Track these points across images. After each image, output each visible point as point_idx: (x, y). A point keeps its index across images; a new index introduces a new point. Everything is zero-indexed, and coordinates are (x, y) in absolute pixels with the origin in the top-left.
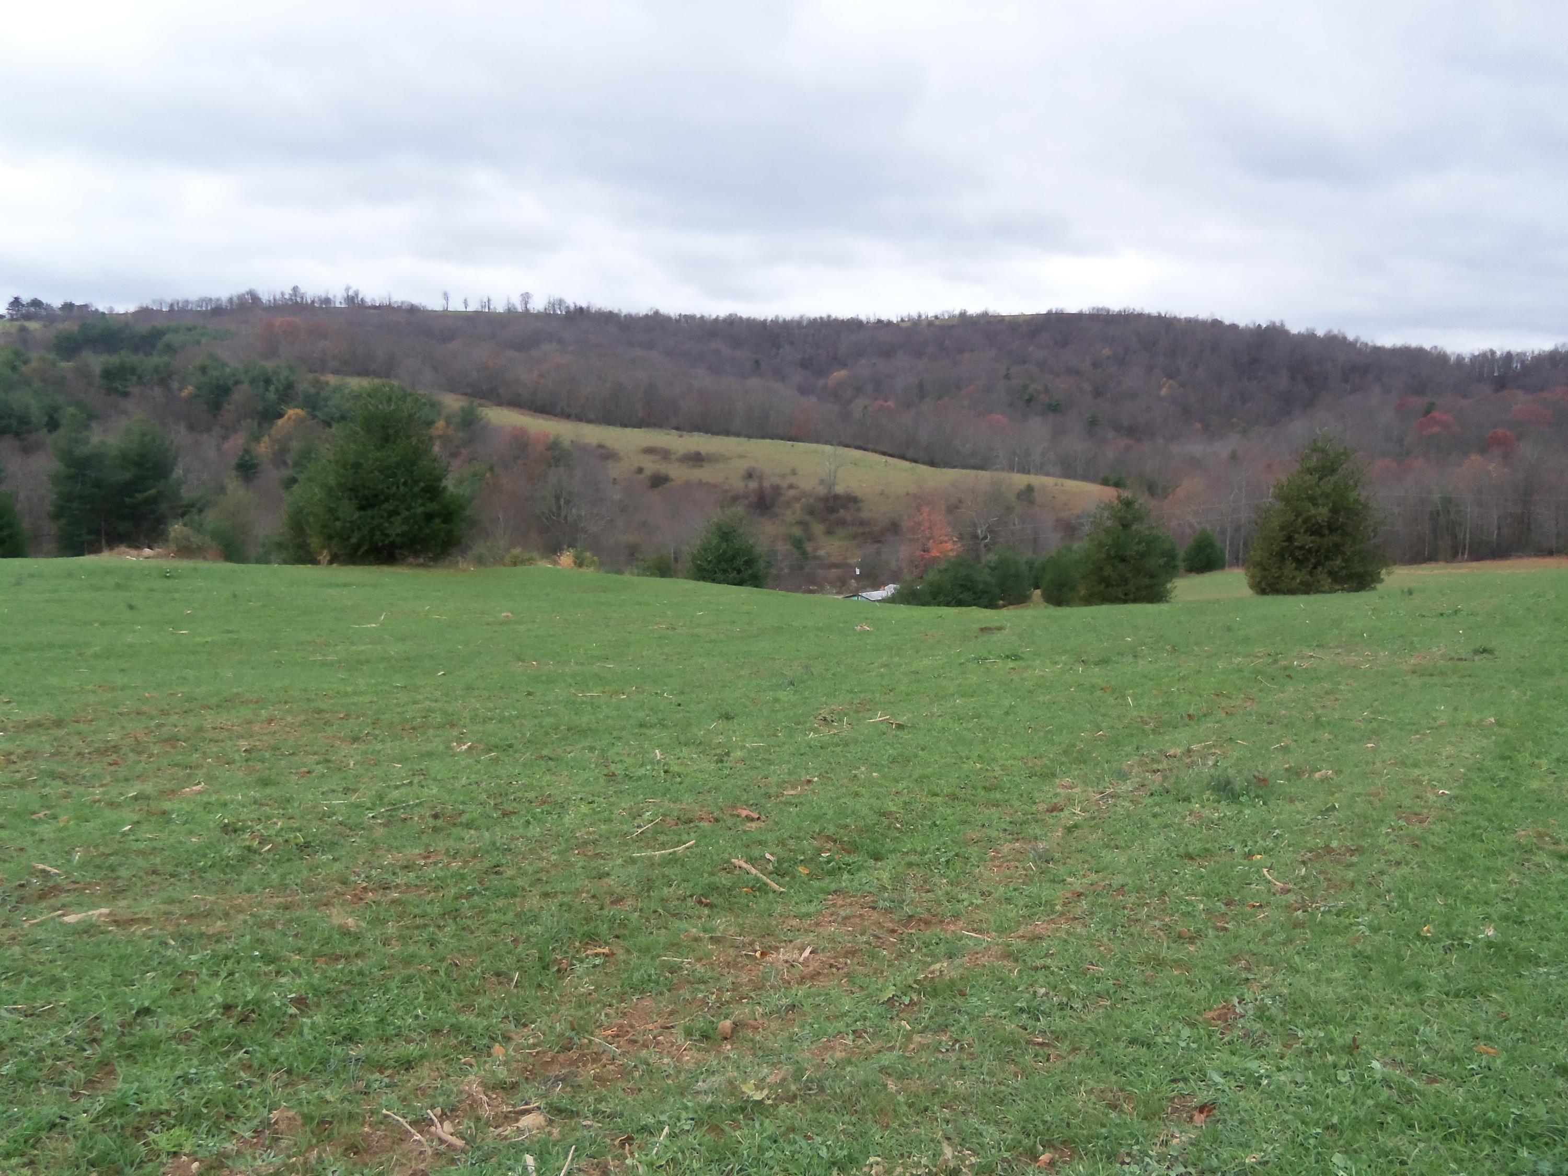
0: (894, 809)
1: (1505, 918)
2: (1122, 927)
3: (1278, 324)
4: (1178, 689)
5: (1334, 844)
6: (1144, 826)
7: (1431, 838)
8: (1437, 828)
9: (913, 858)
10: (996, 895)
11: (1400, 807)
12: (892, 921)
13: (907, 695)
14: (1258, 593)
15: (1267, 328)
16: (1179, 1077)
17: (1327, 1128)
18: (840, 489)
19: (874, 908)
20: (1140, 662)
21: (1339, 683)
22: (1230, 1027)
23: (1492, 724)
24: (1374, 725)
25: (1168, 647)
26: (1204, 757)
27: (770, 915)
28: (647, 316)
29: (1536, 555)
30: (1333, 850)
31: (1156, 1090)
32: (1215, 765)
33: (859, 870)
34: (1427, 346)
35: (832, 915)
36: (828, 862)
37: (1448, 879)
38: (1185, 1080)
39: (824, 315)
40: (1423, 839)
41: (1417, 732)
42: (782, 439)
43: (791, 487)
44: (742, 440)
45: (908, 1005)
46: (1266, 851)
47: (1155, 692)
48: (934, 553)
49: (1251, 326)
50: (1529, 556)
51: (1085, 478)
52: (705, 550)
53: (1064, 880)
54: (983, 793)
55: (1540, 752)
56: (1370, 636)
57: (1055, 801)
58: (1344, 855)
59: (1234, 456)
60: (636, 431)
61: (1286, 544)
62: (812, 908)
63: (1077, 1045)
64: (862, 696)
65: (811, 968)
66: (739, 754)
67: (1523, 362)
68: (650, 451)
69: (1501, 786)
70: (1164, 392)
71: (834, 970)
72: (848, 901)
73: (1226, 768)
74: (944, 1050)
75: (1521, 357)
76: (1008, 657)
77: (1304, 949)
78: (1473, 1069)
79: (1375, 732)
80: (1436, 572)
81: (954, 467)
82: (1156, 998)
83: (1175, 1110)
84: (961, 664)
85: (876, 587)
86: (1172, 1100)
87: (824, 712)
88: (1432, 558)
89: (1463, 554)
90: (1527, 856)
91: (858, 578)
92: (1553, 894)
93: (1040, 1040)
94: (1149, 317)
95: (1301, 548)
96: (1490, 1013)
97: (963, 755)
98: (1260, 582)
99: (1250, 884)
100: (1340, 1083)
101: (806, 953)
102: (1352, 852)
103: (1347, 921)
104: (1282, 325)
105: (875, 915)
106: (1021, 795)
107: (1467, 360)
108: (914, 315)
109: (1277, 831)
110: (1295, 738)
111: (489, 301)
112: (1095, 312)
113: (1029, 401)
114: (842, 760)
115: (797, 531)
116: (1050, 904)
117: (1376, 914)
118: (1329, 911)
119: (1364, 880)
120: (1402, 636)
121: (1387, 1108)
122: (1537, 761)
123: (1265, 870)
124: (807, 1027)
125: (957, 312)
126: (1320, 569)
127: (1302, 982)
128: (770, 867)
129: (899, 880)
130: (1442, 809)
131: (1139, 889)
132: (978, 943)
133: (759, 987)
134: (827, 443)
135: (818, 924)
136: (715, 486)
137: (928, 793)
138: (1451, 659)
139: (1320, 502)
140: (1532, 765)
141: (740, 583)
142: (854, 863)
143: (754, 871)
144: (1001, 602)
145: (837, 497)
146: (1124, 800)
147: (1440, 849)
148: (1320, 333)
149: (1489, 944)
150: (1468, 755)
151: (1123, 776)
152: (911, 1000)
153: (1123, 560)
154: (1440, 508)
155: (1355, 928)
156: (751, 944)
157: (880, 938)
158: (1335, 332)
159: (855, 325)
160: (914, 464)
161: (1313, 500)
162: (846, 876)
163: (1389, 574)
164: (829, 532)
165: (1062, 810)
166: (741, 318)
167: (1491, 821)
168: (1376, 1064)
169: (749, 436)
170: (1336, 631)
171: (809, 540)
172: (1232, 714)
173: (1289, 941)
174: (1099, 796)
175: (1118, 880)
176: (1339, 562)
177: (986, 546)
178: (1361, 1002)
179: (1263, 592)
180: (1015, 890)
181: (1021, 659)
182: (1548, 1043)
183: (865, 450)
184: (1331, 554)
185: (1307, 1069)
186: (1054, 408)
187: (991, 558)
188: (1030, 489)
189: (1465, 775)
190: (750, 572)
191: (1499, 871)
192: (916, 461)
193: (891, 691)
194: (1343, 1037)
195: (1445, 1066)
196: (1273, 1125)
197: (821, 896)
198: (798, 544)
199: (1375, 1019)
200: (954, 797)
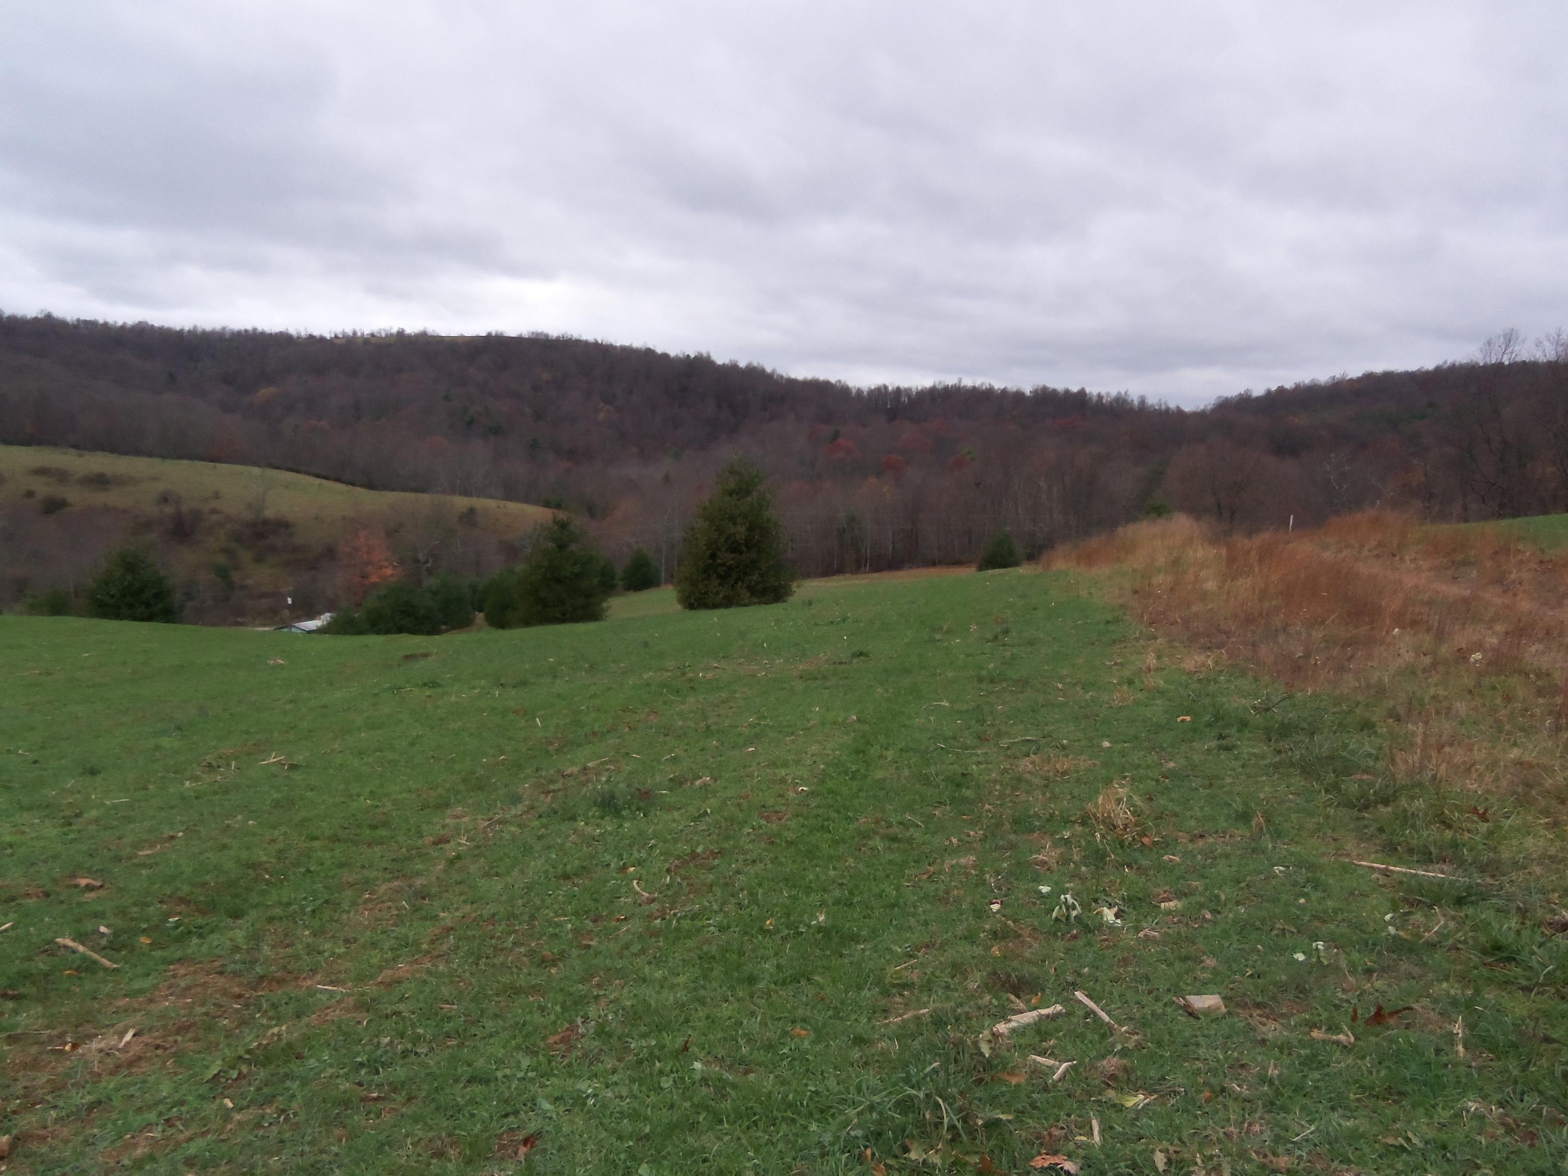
0: (264, 859)
1: (837, 902)
2: (487, 958)
3: (705, 355)
4: (588, 708)
5: (700, 850)
6: (527, 850)
7: (786, 833)
8: (793, 824)
9: (278, 911)
10: (362, 941)
11: (764, 806)
12: (240, 985)
13: (310, 731)
14: (686, 608)
15: (695, 357)
16: (509, 1110)
17: (639, 1139)
18: (269, 513)
19: (221, 973)
20: (558, 681)
21: (735, 692)
22: (571, 1048)
23: (854, 721)
24: (757, 730)
25: (586, 666)
26: (598, 774)
27: (95, 998)
28: (36, 319)
29: (923, 566)
30: (698, 855)
31: (485, 1129)
32: (608, 781)
33: (212, 932)
34: (833, 380)
35: (169, 988)
36: (177, 927)
37: (795, 871)
38: (516, 1113)
39: (249, 328)
40: (779, 835)
41: (792, 734)
42: (202, 459)
43: (214, 511)
44: (156, 461)
45: (236, 1080)
46: (639, 863)
47: (565, 712)
48: (374, 579)
49: (681, 356)
50: (918, 567)
51: (527, 500)
52: (107, 584)
53: (437, 916)
54: (368, 832)
55: (888, 744)
56: (769, 645)
57: (442, 832)
58: (708, 858)
59: (667, 479)
60: (23, 449)
61: (710, 561)
62: (146, 983)
63: (413, 1094)
64: (258, 736)
65: (131, 1054)
66: (94, 813)
67: (909, 396)
68: (42, 472)
69: (851, 779)
70: (601, 416)
71: (159, 1052)
72: (192, 969)
73: (618, 783)
74: (266, 1125)
75: (908, 391)
76: (425, 684)
77: (655, 957)
78: (784, 1053)
79: (757, 736)
80: (843, 583)
81: (394, 490)
82: (504, 1029)
83: (502, 1147)
84: (375, 695)
85: (311, 618)
86: (500, 1136)
87: (209, 758)
88: (840, 571)
89: (865, 566)
90: (864, 842)
91: (292, 608)
92: (880, 874)
93: (375, 1095)
94: (586, 343)
95: (723, 565)
96: (810, 995)
97: (354, 792)
98: (689, 597)
99: (620, 897)
100: (661, 1088)
101: (128, 1037)
102: (715, 855)
103: (700, 924)
104: (709, 357)
105: (221, 981)
106: (409, 830)
107: (865, 393)
108: (349, 332)
109: (653, 841)
110: (686, 747)
112: (534, 336)
113: (470, 423)
114: (217, 810)
115: (221, 560)
116: (417, 944)
117: (726, 915)
118: (686, 916)
119: (722, 881)
120: (797, 644)
121: (700, 1107)
122: (885, 753)
123: (635, 882)
124: (110, 1126)
125: (394, 330)
126: (740, 584)
127: (647, 992)
128: (104, 942)
129: (256, 938)
130: (799, 805)
131: (511, 916)
132: (331, 994)
133: (57, 1088)
134: (254, 464)
135: (151, 1001)
136: (124, 512)
137: (307, 838)
138: (834, 663)
139: (739, 521)
140: (881, 757)
141: (150, 618)
142: (207, 924)
143: (81, 948)
144: (444, 627)
145: (265, 522)
146: (512, 824)
147: (790, 843)
148: (742, 364)
149: (820, 929)
150: (830, 752)
151: (515, 799)
152: (240, 1073)
153: (558, 581)
154: (846, 526)
155: (706, 929)
156: (61, 1036)
157: (222, 1006)
158: (755, 364)
159: (283, 340)
160: (350, 487)
161: (732, 519)
162: (195, 941)
163: (799, 587)
164: (258, 560)
165: (448, 842)
166: (152, 326)
167: (839, 812)
168: (697, 1065)
169: (163, 457)
170: (740, 642)
171: (236, 568)
172: (635, 729)
173: (643, 951)
174: (486, 823)
175: (491, 909)
176: (755, 577)
177: (428, 570)
178: (697, 1004)
179: (691, 607)
180: (383, 932)
181: (439, 685)
182: (853, 1017)
183: (297, 472)
184: (748, 570)
185: (633, 1081)
186: (496, 431)
187: (431, 582)
188: (472, 511)
189: (824, 770)
190: (160, 605)
191: (839, 858)
192: (353, 484)
193: (292, 728)
194: (673, 1042)
195: (759, 1055)
196: (591, 1146)
197: (162, 967)
198: (223, 573)
199: (707, 1018)
200: (335, 839)
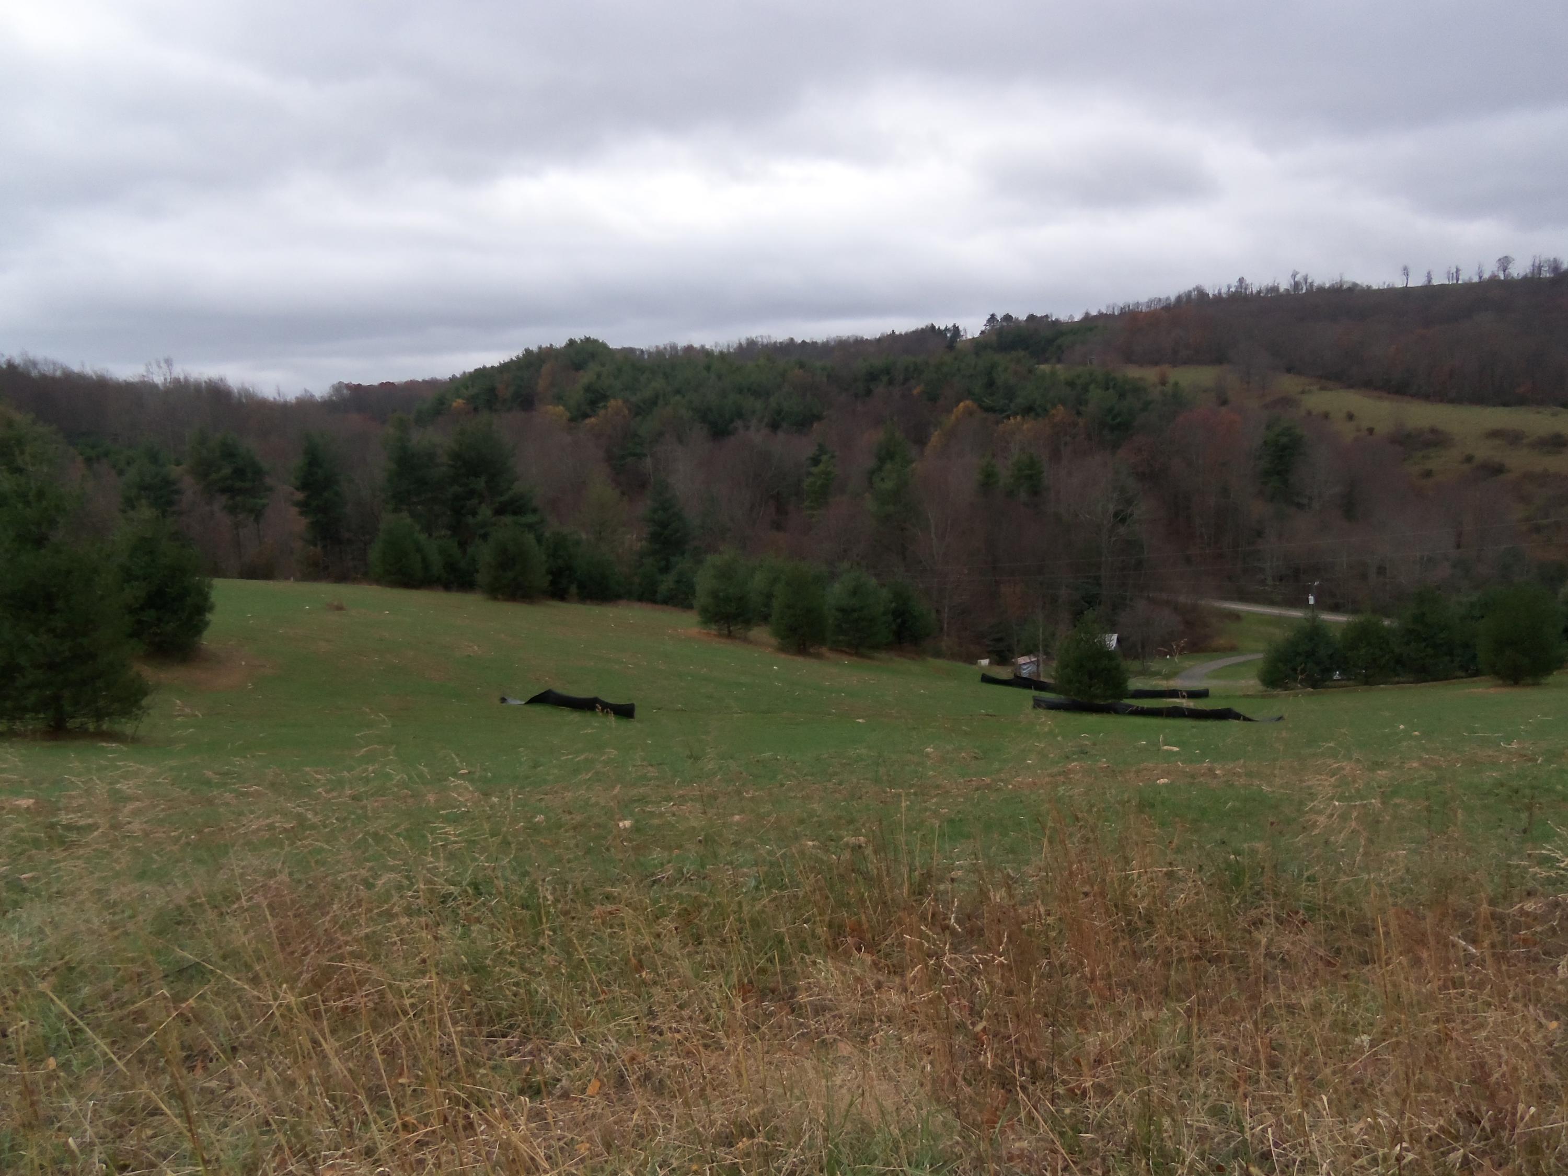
111: (1458, 270)
